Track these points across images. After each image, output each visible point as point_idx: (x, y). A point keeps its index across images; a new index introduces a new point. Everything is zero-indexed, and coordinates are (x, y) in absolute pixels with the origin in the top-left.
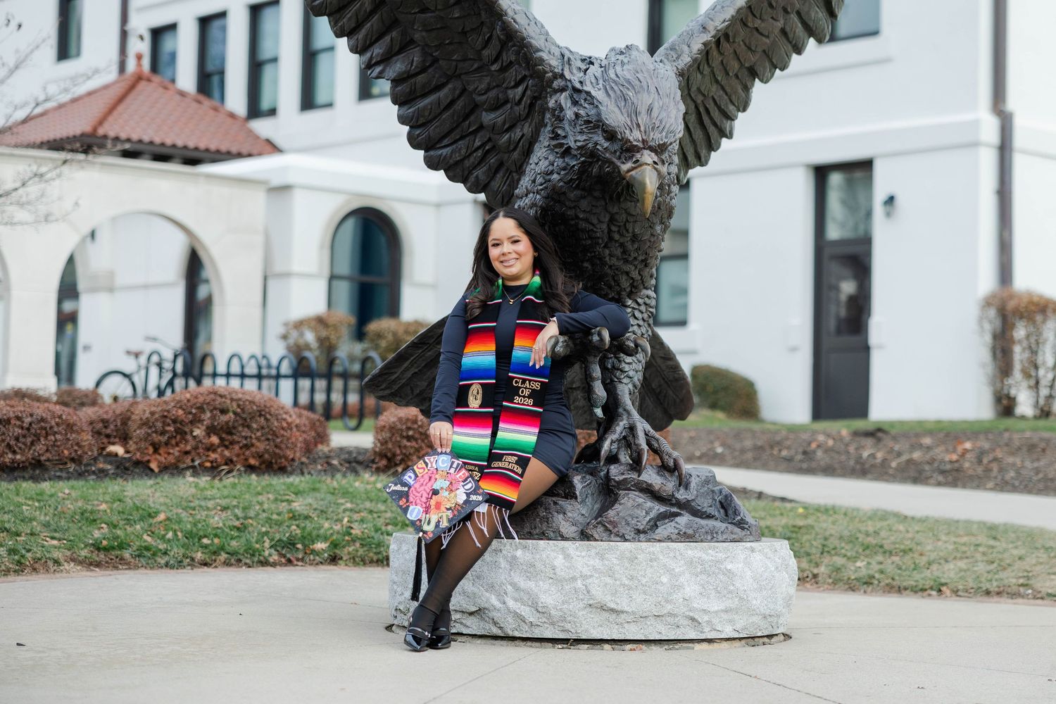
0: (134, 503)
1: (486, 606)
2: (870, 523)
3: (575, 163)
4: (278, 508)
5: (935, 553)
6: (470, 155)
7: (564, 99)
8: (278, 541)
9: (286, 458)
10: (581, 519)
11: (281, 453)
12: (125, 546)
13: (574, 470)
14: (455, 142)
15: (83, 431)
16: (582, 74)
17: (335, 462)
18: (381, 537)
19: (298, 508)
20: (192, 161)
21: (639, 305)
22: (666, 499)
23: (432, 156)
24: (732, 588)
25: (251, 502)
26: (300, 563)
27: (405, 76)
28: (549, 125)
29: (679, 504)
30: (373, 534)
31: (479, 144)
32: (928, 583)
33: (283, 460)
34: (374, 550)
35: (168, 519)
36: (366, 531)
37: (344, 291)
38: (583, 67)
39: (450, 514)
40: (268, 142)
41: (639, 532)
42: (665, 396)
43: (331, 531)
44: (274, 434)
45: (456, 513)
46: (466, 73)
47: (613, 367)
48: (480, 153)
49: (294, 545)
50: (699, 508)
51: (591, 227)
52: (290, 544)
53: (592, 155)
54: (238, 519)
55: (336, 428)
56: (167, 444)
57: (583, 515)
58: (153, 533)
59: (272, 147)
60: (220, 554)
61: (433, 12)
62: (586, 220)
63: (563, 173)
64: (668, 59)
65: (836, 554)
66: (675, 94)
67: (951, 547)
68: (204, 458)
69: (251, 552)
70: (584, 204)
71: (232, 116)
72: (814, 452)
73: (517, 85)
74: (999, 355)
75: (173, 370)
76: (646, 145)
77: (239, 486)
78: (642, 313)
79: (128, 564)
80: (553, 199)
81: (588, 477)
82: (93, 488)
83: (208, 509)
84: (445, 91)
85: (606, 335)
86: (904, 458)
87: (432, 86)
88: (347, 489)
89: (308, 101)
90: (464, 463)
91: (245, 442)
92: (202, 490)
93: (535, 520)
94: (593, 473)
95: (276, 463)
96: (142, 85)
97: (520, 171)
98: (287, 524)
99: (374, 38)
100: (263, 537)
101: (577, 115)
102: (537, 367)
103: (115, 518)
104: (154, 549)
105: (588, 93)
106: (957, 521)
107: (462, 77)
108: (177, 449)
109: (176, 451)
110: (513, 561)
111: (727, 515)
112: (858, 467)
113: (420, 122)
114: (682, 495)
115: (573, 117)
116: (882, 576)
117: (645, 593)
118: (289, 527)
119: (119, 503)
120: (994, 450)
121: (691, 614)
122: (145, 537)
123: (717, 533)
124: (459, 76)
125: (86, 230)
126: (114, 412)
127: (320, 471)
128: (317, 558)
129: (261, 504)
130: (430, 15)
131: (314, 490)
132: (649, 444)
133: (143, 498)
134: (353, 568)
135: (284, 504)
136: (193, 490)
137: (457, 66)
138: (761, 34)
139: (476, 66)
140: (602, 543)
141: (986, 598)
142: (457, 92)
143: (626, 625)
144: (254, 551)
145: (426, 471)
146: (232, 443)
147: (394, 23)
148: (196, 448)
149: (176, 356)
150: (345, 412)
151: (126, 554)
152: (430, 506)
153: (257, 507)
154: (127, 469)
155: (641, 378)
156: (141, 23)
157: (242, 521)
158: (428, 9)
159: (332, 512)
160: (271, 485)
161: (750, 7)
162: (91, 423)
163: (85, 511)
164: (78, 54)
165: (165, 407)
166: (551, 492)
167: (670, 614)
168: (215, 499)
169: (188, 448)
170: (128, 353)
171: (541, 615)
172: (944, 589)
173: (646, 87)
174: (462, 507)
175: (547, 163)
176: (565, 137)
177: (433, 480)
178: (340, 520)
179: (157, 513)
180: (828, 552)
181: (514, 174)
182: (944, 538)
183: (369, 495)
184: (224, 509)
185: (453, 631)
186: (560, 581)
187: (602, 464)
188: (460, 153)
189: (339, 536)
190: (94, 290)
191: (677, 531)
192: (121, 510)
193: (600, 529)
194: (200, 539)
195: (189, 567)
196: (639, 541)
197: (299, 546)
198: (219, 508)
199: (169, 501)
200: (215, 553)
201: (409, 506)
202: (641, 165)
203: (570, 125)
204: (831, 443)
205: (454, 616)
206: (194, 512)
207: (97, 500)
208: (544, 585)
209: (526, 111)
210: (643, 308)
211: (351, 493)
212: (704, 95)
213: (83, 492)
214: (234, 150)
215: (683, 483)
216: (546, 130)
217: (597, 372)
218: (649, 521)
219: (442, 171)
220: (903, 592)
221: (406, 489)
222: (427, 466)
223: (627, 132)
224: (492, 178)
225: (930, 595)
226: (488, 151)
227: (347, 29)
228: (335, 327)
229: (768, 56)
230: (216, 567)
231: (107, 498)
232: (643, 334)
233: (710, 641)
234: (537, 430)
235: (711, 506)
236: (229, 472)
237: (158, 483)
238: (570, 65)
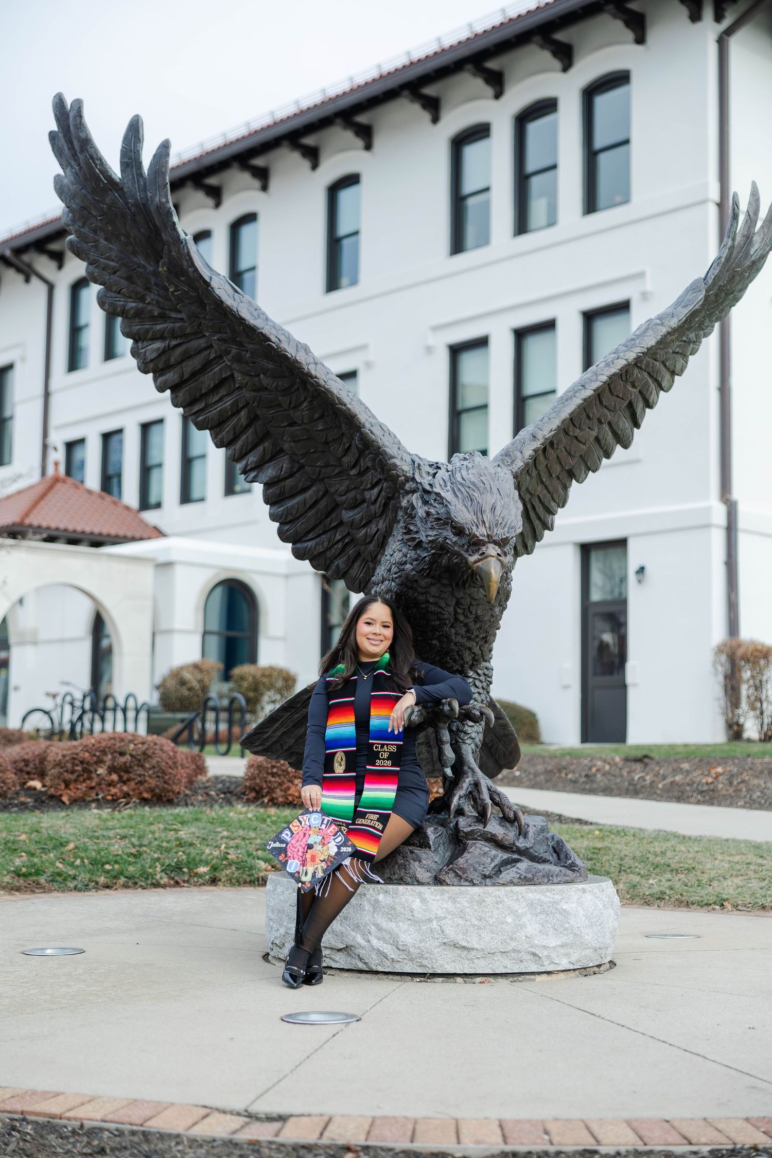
0: (49, 834)
1: (353, 943)
2: (656, 844)
3: (426, 554)
4: (166, 837)
5: (715, 871)
6: (331, 547)
7: (415, 499)
8: (168, 866)
9: (173, 792)
10: (434, 866)
11: (169, 788)
12: (40, 872)
13: (426, 821)
14: (319, 536)
15: (8, 770)
16: (431, 478)
17: (213, 793)
18: (253, 861)
19: (184, 836)
20: (97, 543)
21: (479, 675)
22: (508, 847)
23: (298, 548)
24: (567, 925)
25: (145, 831)
26: (186, 885)
27: (276, 480)
28: (402, 522)
29: (519, 852)
30: (246, 858)
31: (339, 537)
32: (712, 899)
33: (171, 794)
34: (247, 873)
35: (76, 847)
36: (240, 856)
37: (214, 643)
38: (432, 471)
39: (324, 865)
40: (156, 528)
41: (485, 877)
42: (496, 749)
43: (211, 857)
44: (163, 772)
45: (329, 864)
46: (328, 477)
47: (458, 729)
48: (340, 545)
49: (181, 869)
50: (536, 854)
51: (440, 610)
52: (178, 868)
53: (442, 548)
54: (134, 846)
55: (209, 753)
56: (75, 781)
57: (436, 862)
58: (64, 860)
59: (158, 533)
60: (119, 879)
61: (300, 425)
62: (436, 604)
63: (415, 563)
64: (504, 464)
65: (632, 872)
66: (514, 494)
67: (727, 865)
68: (106, 792)
69: (145, 876)
70: (434, 590)
71: (127, 508)
72: (595, 775)
73: (372, 487)
74: (730, 692)
75: (83, 707)
76: (491, 540)
77: (135, 817)
78: (482, 682)
79: (43, 888)
80: (406, 586)
81: (440, 828)
82: (16, 820)
83: (109, 838)
84: (311, 492)
85: (456, 705)
86: (669, 780)
87: (299, 488)
88: (224, 818)
89: (186, 497)
90: (334, 820)
91: (139, 779)
92: (105, 820)
93: (394, 866)
94: (443, 824)
95: (165, 796)
96: (59, 486)
97: (375, 560)
98: (175, 850)
99: (249, 448)
100: (155, 863)
101: (428, 514)
102: (396, 733)
103: (33, 848)
104: (65, 875)
105: (438, 494)
106: (727, 840)
107: (325, 480)
108: (84, 785)
109: (83, 787)
110: (376, 905)
111: (559, 859)
112: (631, 788)
113: (288, 519)
114: (521, 843)
115: (425, 515)
116: (672, 892)
117: (492, 932)
118: (177, 853)
119: (36, 833)
120: (741, 774)
121: (533, 950)
122: (58, 864)
123: (552, 876)
124: (322, 480)
125: (15, 598)
126: (33, 753)
127: (201, 802)
128: (200, 880)
129: (153, 833)
130: (297, 428)
131: (196, 820)
132: (492, 798)
133: (56, 828)
134: (230, 888)
135: (172, 833)
136: (97, 822)
137: (320, 471)
138: (580, 441)
139: (336, 471)
140: (454, 888)
141: (762, 913)
142: (321, 493)
143: (476, 961)
144: (148, 875)
145: (301, 828)
146: (129, 780)
147: (266, 435)
148: (99, 784)
149: (84, 697)
150: (216, 740)
151: (42, 880)
152: (306, 859)
153: (150, 836)
154: (43, 802)
155: (482, 739)
156: (58, 439)
157: (137, 848)
158: (295, 423)
159: (212, 839)
160: (161, 815)
161: (571, 419)
162: (15, 762)
163: (8, 841)
164: (10, 463)
165: (75, 751)
166: (407, 842)
167: (514, 951)
168: (115, 828)
169: (93, 784)
170: (48, 694)
171: (401, 953)
172: (726, 904)
173: (489, 489)
174: (334, 858)
175: (401, 554)
176: (417, 532)
177: (307, 835)
178: (218, 847)
179: (67, 842)
180: (625, 871)
181: (370, 563)
182: (720, 857)
183: (242, 824)
184: (123, 838)
185: (324, 965)
186: (418, 922)
187: (452, 817)
188: (323, 545)
189: (219, 861)
190: (22, 643)
191: (518, 876)
192: (37, 840)
193: (452, 875)
194: (103, 865)
195: (94, 890)
196: (486, 885)
197: (185, 870)
198: (119, 837)
199: (77, 831)
200: (115, 877)
201: (287, 861)
202: (487, 557)
203: (422, 522)
204: (607, 767)
205: (325, 952)
206: (97, 841)
207: (19, 831)
208: (404, 926)
209: (381, 509)
210: (482, 678)
211: (228, 822)
212: (531, 494)
213: (7, 824)
214: (129, 534)
215: (522, 832)
216: (399, 526)
217: (446, 736)
218: (494, 867)
219: (308, 561)
220: (691, 906)
221: (284, 845)
222: (301, 824)
223: (474, 528)
224: (351, 567)
225: (714, 909)
226: (347, 544)
227: (226, 441)
228: (208, 672)
229: (584, 460)
230: (116, 889)
231: (27, 829)
232: (483, 701)
233: (549, 973)
234: (395, 787)
235: (546, 852)
236: (126, 804)
237: (68, 815)
238: (420, 469)
